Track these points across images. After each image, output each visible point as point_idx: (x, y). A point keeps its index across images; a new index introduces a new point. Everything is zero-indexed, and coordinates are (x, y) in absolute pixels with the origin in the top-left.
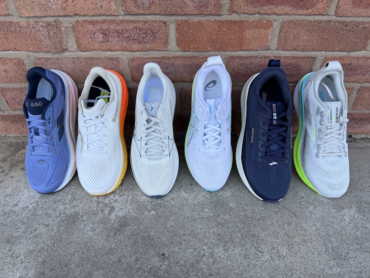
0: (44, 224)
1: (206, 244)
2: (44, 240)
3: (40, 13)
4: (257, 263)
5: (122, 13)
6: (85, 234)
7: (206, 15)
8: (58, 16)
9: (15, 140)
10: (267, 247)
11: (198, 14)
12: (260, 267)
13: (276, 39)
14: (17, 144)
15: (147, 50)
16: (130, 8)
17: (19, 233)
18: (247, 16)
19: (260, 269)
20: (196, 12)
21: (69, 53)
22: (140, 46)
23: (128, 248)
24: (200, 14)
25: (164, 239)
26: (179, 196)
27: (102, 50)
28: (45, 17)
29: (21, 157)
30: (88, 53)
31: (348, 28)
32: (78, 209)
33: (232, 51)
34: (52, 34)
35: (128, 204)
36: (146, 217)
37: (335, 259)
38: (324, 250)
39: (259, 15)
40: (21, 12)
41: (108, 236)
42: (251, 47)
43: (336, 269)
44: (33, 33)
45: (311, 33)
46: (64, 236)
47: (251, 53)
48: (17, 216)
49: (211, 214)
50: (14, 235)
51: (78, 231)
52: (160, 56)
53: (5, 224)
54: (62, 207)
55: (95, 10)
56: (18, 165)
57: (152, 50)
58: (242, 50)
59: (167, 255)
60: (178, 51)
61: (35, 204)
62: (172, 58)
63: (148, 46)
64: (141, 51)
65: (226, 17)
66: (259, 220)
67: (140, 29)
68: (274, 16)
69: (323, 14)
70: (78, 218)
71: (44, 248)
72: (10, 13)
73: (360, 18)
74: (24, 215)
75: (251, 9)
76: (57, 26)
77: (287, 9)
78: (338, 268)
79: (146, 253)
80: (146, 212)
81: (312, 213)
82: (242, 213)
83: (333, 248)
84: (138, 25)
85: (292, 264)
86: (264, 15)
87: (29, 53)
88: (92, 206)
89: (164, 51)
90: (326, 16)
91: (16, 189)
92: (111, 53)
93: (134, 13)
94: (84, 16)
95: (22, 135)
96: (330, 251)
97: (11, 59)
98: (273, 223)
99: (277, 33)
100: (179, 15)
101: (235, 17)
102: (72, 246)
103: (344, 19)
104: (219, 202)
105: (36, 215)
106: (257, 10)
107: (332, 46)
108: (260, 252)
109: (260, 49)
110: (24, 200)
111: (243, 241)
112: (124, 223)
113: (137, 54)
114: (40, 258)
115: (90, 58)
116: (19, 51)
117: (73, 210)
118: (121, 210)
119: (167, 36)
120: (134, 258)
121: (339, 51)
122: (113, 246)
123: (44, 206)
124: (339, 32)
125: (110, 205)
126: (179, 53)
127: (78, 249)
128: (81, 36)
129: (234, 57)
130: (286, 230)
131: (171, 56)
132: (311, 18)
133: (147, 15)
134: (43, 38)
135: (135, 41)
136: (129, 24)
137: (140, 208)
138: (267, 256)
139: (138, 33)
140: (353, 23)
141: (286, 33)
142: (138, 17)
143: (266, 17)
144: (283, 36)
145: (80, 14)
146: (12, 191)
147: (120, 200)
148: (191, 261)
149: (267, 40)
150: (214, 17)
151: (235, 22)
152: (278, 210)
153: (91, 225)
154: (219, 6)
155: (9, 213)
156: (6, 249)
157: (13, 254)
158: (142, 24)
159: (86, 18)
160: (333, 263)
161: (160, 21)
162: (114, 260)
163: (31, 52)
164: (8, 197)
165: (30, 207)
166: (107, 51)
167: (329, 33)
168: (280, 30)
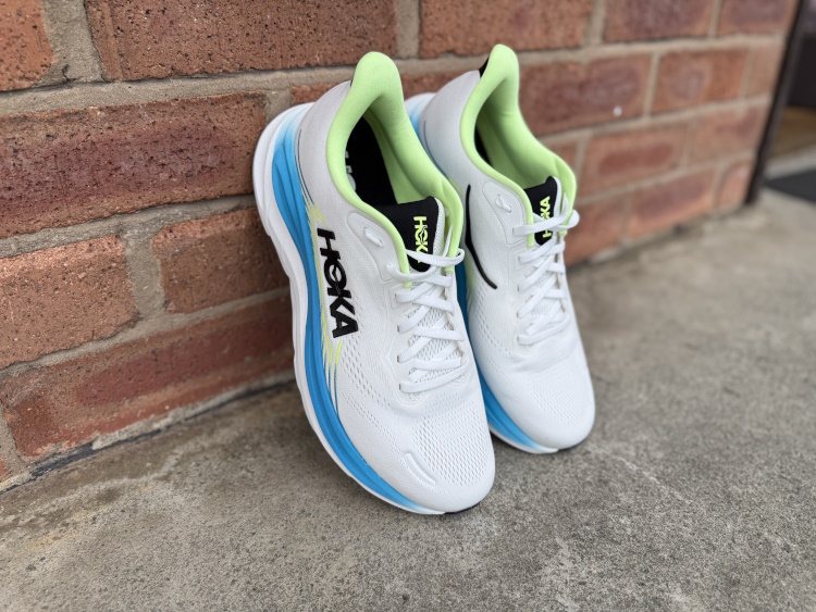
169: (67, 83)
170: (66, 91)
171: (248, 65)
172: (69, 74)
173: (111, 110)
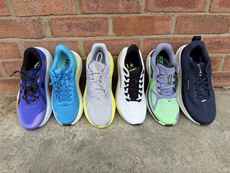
0: (30, 147)
1: (138, 156)
2: (30, 157)
3: (29, 14)
4: (173, 167)
5: (80, 13)
6: (57, 152)
7: (131, 13)
8: (40, 16)
9: (10, 96)
10: (178, 156)
11: (126, 13)
12: (175, 170)
13: (174, 27)
14: (11, 98)
15: (95, 35)
16: (85, 10)
17: (13, 153)
18: (156, 13)
19: (176, 171)
20: (125, 12)
21: (46, 39)
22: (91, 34)
23: (87, 160)
24: (127, 13)
25: (110, 154)
26: (118, 126)
27: (67, 36)
28: (32, 16)
29: (14, 106)
30: (58, 38)
31: (217, 19)
32: (52, 136)
33: (147, 35)
34: (36, 26)
35: (85, 132)
36: (97, 140)
37: (224, 163)
38: (216, 157)
39: (163, 12)
40: (17, 13)
41: (72, 153)
42: (159, 33)
43: (225, 169)
44: (24, 26)
45: (195, 23)
46: (43, 154)
47: (159, 36)
48: (12, 142)
49: (140, 137)
50: (9, 154)
51: (53, 150)
52: (103, 39)
53: (3, 148)
54: (41, 136)
55: (63, 12)
56: (12, 111)
57: (98, 36)
58: (154, 35)
59: (113, 164)
60: (114, 36)
61: (23, 135)
62: (110, 40)
63: (96, 33)
64: (91, 36)
65: (143, 14)
66: (171, 139)
67: (90, 23)
68: (172, 13)
69: (202, 11)
70: (52, 142)
71: (30, 162)
72: (10, 14)
73: (224, 13)
74: (16, 141)
75: (158, 9)
76: (39, 22)
77: (180, 9)
78: (227, 168)
79: (99, 163)
80: (97, 137)
81: (204, 134)
82: (160, 136)
83: (221, 156)
84: (90, 20)
85: (196, 167)
86: (166, 13)
87: (21, 39)
88: (62, 135)
89: (106, 36)
90: (204, 13)
91: (11, 125)
92: (72, 38)
93: (87, 13)
94: (56, 15)
95: (15, 93)
96: (220, 157)
97: (10, 43)
98: (180, 141)
99: (174, 23)
100: (114, 14)
101: (148, 14)
102: (49, 160)
103: (214, 14)
104: (144, 130)
105: (24, 141)
106: (162, 9)
107: (208, 31)
108: (174, 160)
109: (164, 34)
110: (17, 132)
111: (162, 153)
112: (83, 145)
113: (89, 38)
114: (27, 169)
115: (59, 41)
116: (15, 38)
117: (49, 137)
118: (80, 136)
119: (108, 26)
120: (91, 167)
121: (212, 34)
122: (76, 159)
123: (30, 135)
124: (212, 22)
125: (73, 133)
126: (115, 37)
127: (53, 162)
128: (54, 27)
129: (148, 39)
130: (189, 145)
131: (110, 39)
132: (195, 14)
133: (95, 14)
134: (30, 29)
135: (87, 30)
136: (84, 20)
137: (93, 135)
138: (179, 162)
139: (89, 25)
140: (220, 17)
141: (180, 23)
142: (90, 15)
143: (168, 13)
144: (178, 25)
145: (54, 14)
146: (8, 127)
147: (79, 130)
148: (129, 167)
149: (169, 28)
150: (136, 14)
151: (149, 17)
152: (182, 133)
153: (61, 146)
154: (139, 7)
155: (6, 141)
156: (4, 164)
157: (9, 166)
158: (92, 19)
159: (58, 17)
160: (222, 165)
161: (103, 18)
162: (77, 168)
163: (22, 38)
164: (6, 130)
165: (20, 136)
166: (70, 37)
167: (206, 23)
168: (176, 21)
169: (169, 34)
170: (169, 35)
171: (197, 33)
172: (170, 33)
173: (174, 38)
